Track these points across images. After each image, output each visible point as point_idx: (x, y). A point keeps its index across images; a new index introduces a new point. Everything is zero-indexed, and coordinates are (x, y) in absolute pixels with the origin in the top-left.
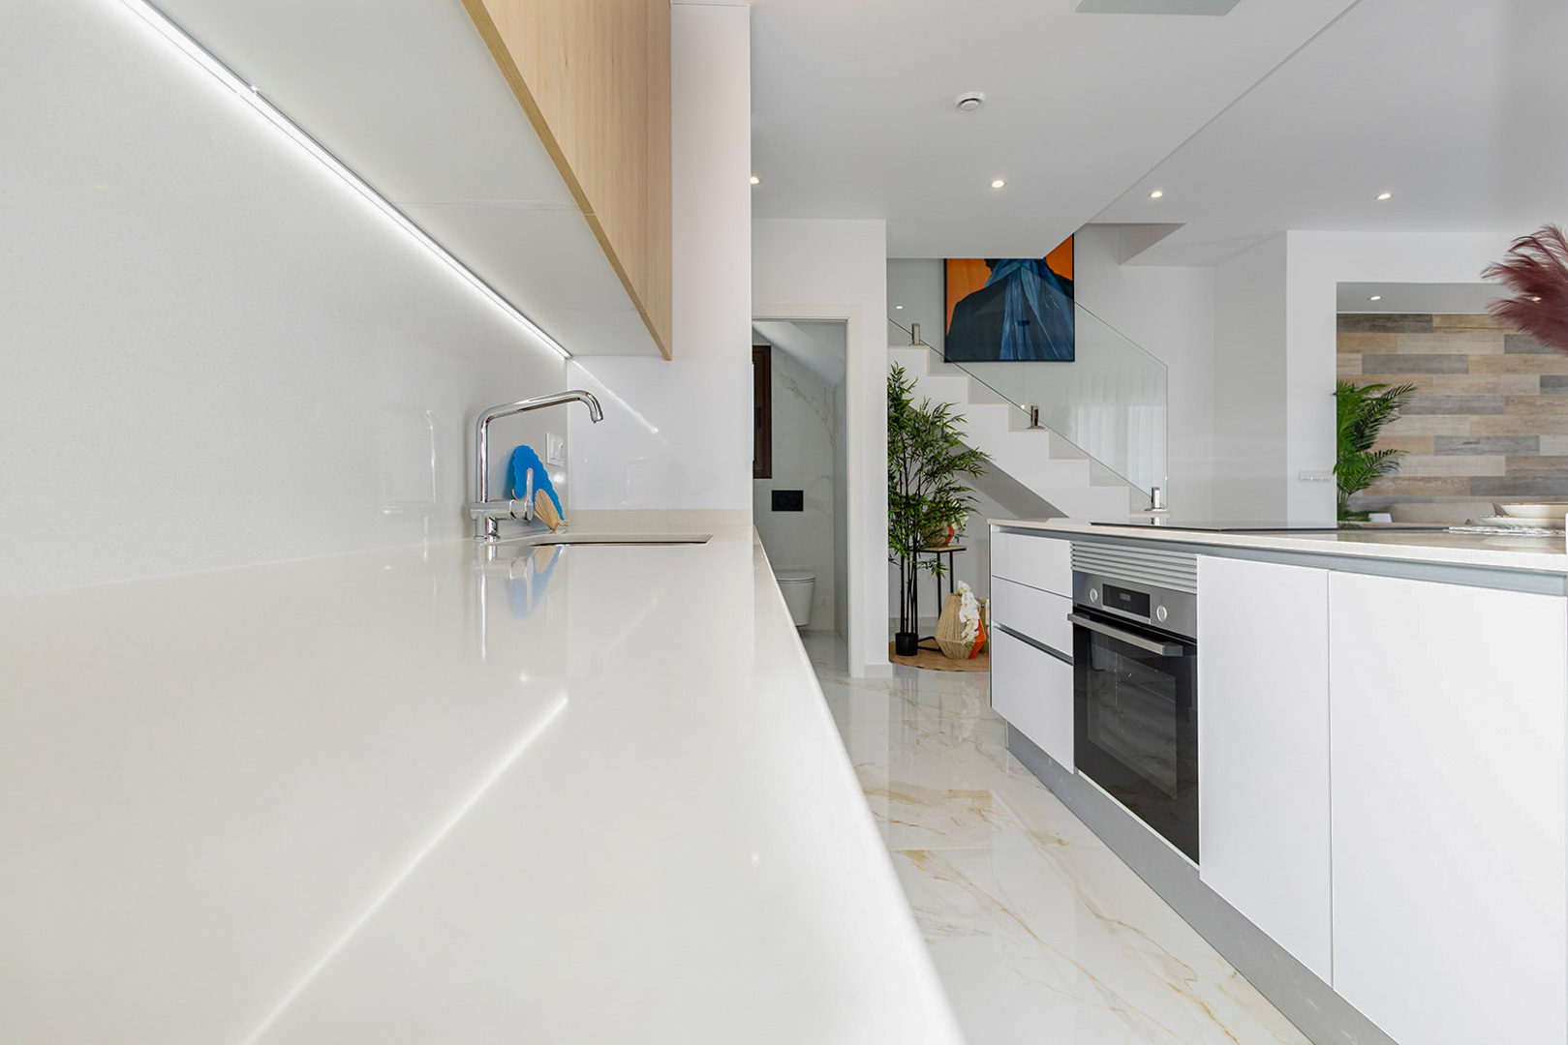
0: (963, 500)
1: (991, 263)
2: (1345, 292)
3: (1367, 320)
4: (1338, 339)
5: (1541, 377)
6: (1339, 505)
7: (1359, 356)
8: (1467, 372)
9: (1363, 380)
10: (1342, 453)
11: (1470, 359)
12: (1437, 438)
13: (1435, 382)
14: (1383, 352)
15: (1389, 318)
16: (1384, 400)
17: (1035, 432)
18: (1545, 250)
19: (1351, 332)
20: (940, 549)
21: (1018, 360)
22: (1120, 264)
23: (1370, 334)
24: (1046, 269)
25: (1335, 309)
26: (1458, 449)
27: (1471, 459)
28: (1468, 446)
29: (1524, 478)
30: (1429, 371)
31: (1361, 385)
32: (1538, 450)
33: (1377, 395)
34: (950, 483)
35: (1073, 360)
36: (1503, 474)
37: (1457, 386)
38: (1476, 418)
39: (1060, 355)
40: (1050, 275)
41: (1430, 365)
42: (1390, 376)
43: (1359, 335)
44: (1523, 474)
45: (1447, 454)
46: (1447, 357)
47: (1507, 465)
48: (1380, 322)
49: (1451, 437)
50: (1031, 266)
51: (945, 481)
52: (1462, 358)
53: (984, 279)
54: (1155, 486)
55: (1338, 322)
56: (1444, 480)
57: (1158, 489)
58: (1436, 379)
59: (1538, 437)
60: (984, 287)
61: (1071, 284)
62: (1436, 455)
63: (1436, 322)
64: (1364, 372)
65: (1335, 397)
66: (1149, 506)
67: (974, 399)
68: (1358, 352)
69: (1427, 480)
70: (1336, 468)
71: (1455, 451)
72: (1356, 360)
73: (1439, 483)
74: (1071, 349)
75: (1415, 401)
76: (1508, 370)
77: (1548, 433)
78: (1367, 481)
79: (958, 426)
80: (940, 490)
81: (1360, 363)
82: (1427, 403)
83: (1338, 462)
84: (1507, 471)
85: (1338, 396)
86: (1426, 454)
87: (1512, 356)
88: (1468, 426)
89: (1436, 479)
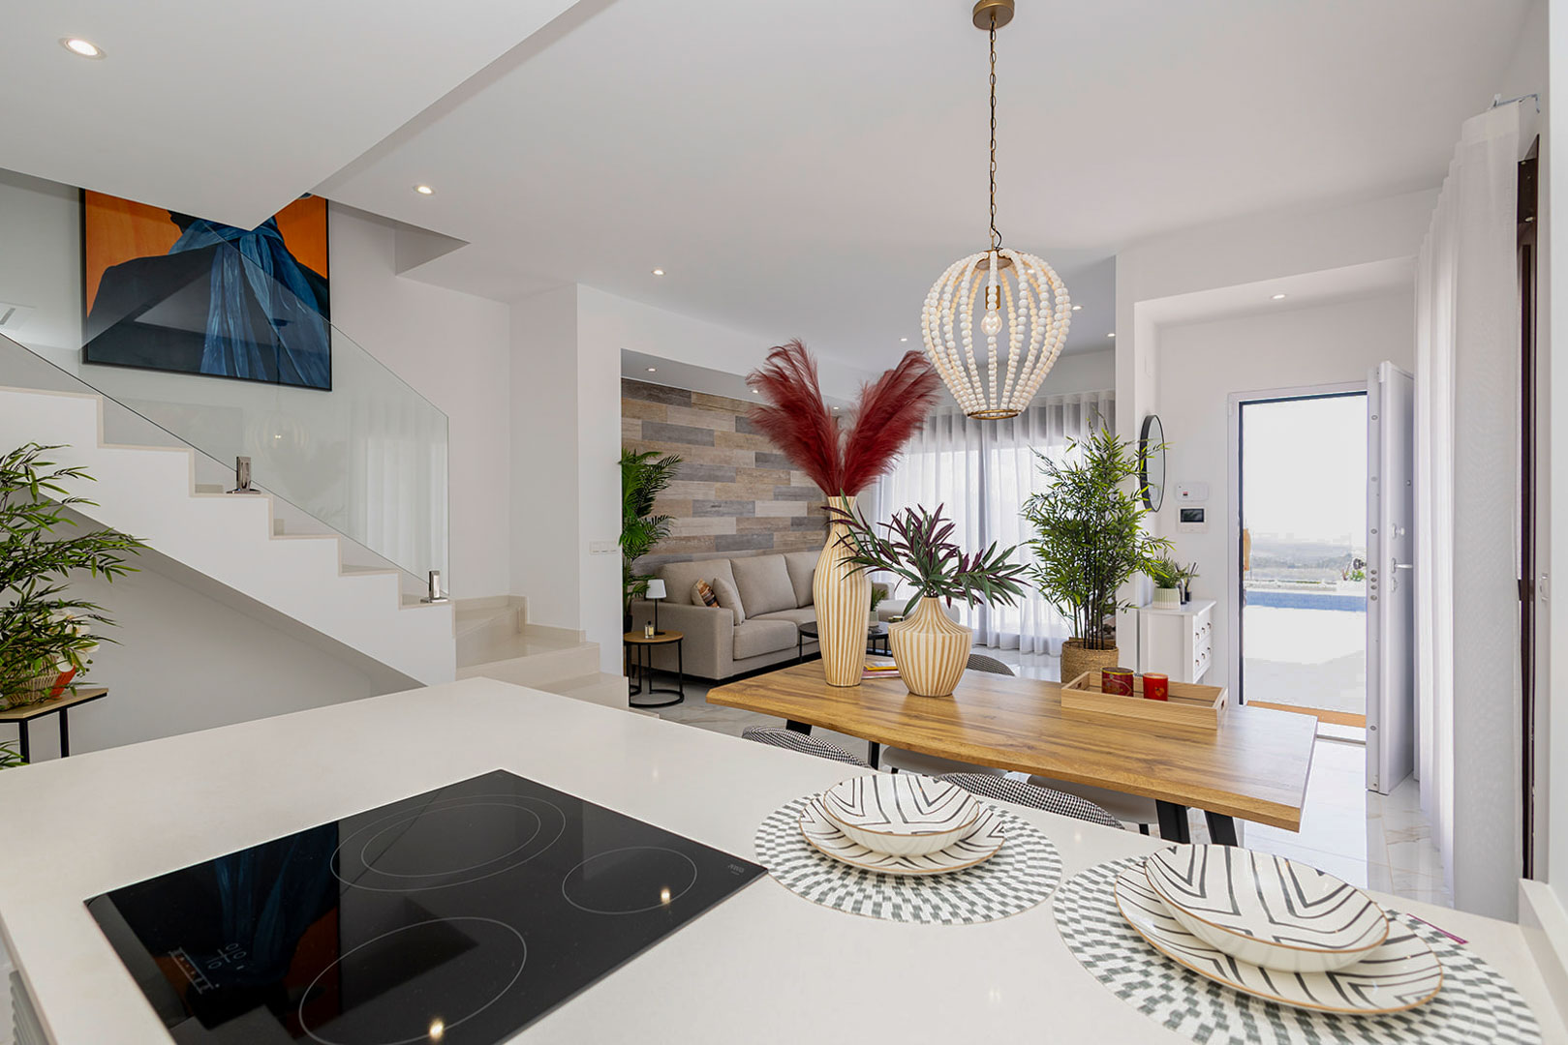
0: (79, 623)
1: (182, 220)
2: (628, 359)
3: (645, 389)
4: (622, 403)
5: (756, 453)
6: (624, 569)
7: (640, 422)
8: (713, 445)
9: (642, 445)
10: (626, 521)
11: (715, 433)
12: (694, 501)
13: (693, 451)
14: (657, 420)
15: (661, 389)
16: (658, 468)
17: (244, 499)
18: (793, 363)
19: (633, 398)
20: (25, 715)
21: (235, 378)
22: (397, 273)
23: (647, 402)
24: (284, 253)
25: (620, 373)
26: (707, 512)
27: (715, 520)
28: (714, 509)
29: (747, 535)
30: (689, 442)
31: (640, 452)
32: (754, 512)
33: (652, 461)
34: (47, 592)
35: (330, 390)
36: (735, 533)
37: (705, 456)
38: (718, 485)
39: (309, 378)
40: (290, 262)
41: (691, 436)
42: (662, 443)
43: (639, 401)
44: (746, 532)
45: (701, 516)
46: (701, 430)
47: (737, 524)
48: (655, 392)
49: (704, 501)
50: (258, 241)
51: (40, 585)
52: (710, 432)
53: (169, 242)
54: (433, 569)
55: (622, 387)
56: (698, 538)
57: (437, 573)
58: (695, 449)
59: (754, 502)
60: (166, 253)
61: (326, 283)
62: (693, 517)
63: (694, 398)
64: (644, 437)
65: (620, 467)
66: (427, 595)
67: (111, 436)
68: (639, 418)
69: (688, 539)
70: (622, 538)
71: (705, 514)
72: (637, 425)
73: (696, 541)
74: (325, 374)
75: (681, 469)
76: (738, 446)
77: (760, 499)
78: (646, 546)
79: (71, 487)
80: (23, 606)
81: (639, 428)
82: (689, 471)
83: (623, 532)
84: (738, 530)
85: (623, 466)
86: (687, 516)
87: (740, 434)
88: (714, 492)
89: (694, 538)
